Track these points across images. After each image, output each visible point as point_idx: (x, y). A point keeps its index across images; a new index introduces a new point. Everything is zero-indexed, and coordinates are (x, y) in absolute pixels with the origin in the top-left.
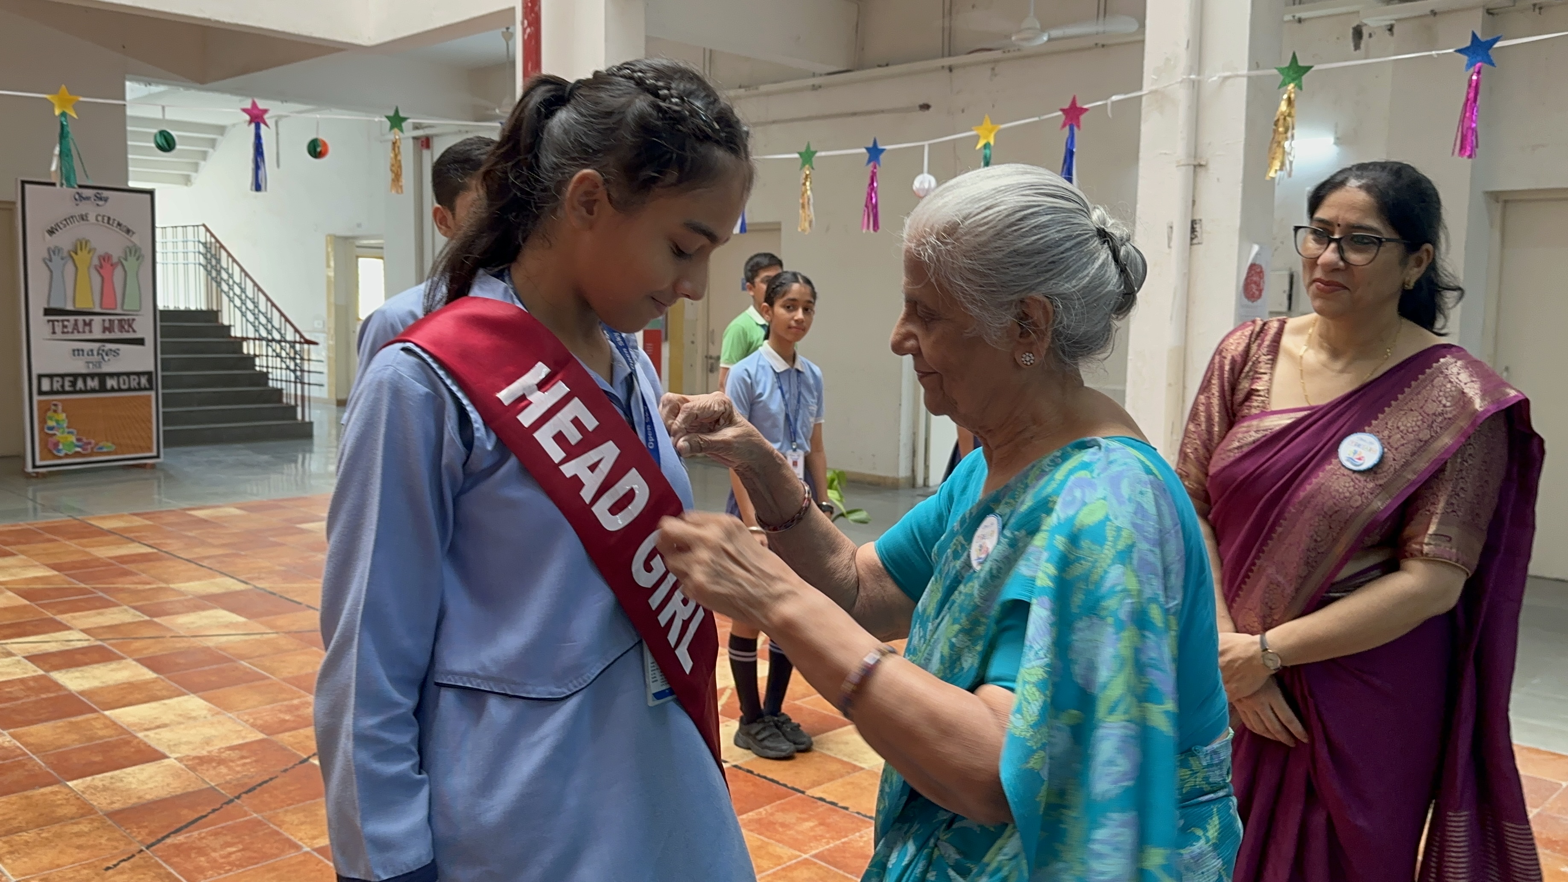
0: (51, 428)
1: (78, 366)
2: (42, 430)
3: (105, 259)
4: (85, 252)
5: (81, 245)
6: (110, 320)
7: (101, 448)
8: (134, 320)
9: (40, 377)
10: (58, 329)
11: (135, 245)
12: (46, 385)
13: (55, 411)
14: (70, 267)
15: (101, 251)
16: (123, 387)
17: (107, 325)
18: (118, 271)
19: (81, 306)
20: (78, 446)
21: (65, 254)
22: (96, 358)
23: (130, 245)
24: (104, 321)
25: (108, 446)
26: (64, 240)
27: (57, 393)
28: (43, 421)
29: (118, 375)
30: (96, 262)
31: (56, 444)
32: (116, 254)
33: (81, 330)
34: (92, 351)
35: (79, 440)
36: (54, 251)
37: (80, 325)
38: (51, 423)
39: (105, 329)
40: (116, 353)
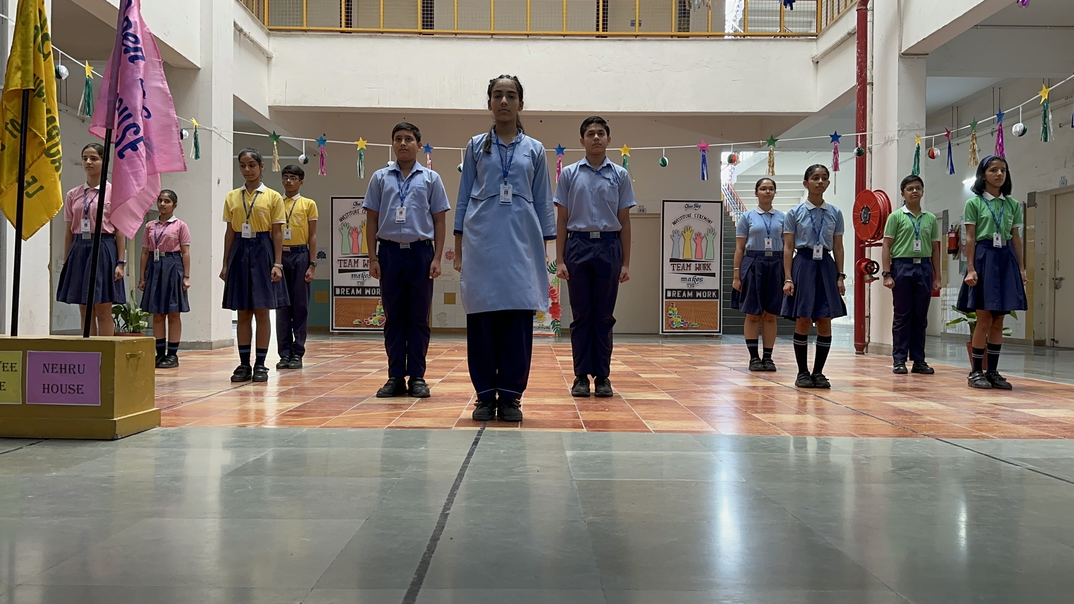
0: (671, 314)
1: (684, 286)
2: (666, 315)
3: (698, 235)
4: (689, 232)
5: (688, 228)
6: (699, 264)
7: (693, 325)
8: (710, 264)
9: (667, 290)
10: (676, 268)
11: (712, 228)
12: (669, 295)
13: (672, 306)
14: (682, 238)
15: (696, 231)
16: (704, 296)
17: (698, 266)
18: (704, 241)
19: (686, 257)
20: (682, 324)
21: (680, 233)
22: (692, 282)
23: (710, 228)
24: (696, 264)
25: (696, 325)
26: (680, 227)
27: (674, 298)
28: (667, 311)
29: (702, 291)
30: (694, 236)
31: (672, 322)
32: (703, 232)
33: (686, 269)
34: (690, 278)
35: (682, 321)
36: (676, 232)
37: (685, 266)
38: (670, 312)
39: (696, 269)
40: (701, 280)
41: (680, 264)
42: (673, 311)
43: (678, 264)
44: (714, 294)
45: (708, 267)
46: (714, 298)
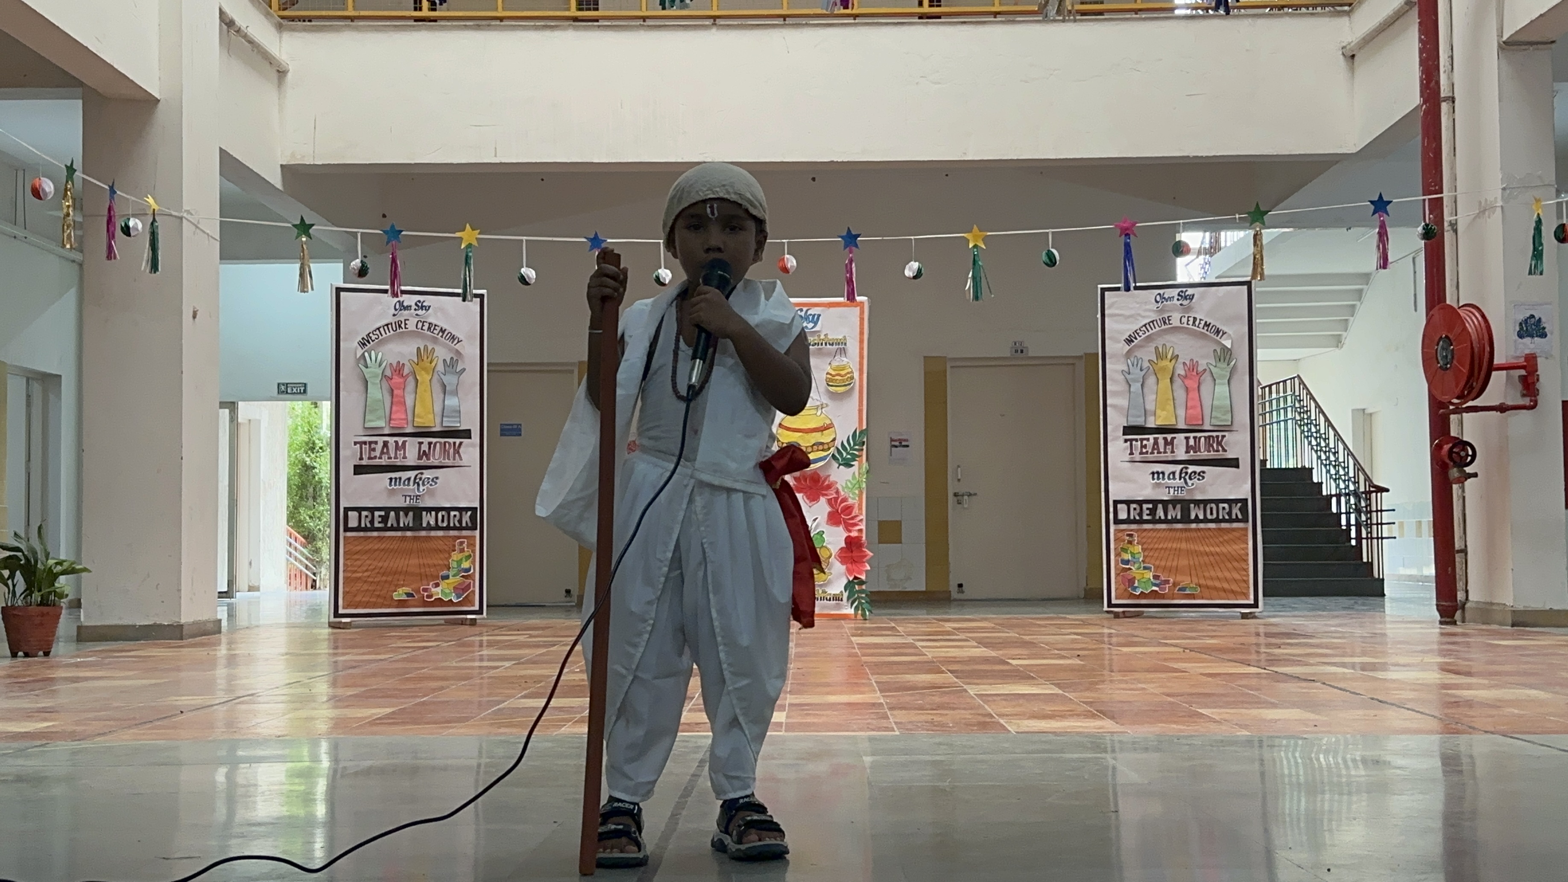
0: (1127, 562)
1: (1158, 492)
2: (1118, 563)
3: (1191, 366)
4: (1166, 360)
6: (1195, 438)
7: (1180, 590)
8: (1223, 437)
9: (1116, 502)
10: (1136, 449)
11: (1229, 350)
12: (1123, 513)
13: (1130, 542)
14: (1150, 378)
15: (1184, 359)
16: (1209, 517)
17: (1192, 442)
18: (1206, 381)
19: (1162, 422)
20: (1155, 585)
21: (1145, 364)
23: (1221, 348)
24: (1188, 438)
25: (1192, 587)
27: (1135, 522)
28: (1120, 554)
29: (1205, 502)
30: (1181, 371)
31: (1133, 581)
32: (1204, 359)
33: (1162, 450)
35: (1156, 577)
36: (1132, 362)
37: (1161, 442)
38: (1128, 556)
39: (1189, 449)
41: (1148, 440)
42: (1133, 554)
43: (1142, 440)
44: (1236, 511)
45: (1219, 444)
46: (1237, 520)
